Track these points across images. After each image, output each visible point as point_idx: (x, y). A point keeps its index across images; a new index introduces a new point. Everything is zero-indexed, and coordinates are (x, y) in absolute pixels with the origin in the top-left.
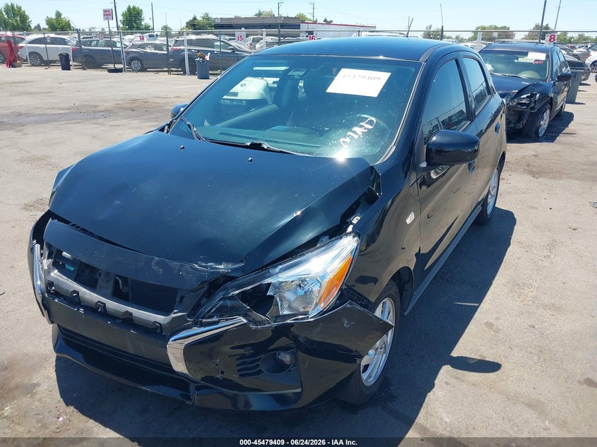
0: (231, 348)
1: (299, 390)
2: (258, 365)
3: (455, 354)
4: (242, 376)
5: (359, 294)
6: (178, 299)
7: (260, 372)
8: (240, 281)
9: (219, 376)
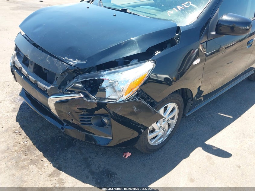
0: (78, 109)
1: (111, 138)
2: (90, 120)
3: (207, 142)
4: (82, 124)
5: (148, 95)
6: (55, 79)
7: (91, 124)
8: (85, 76)
9: (71, 121)
